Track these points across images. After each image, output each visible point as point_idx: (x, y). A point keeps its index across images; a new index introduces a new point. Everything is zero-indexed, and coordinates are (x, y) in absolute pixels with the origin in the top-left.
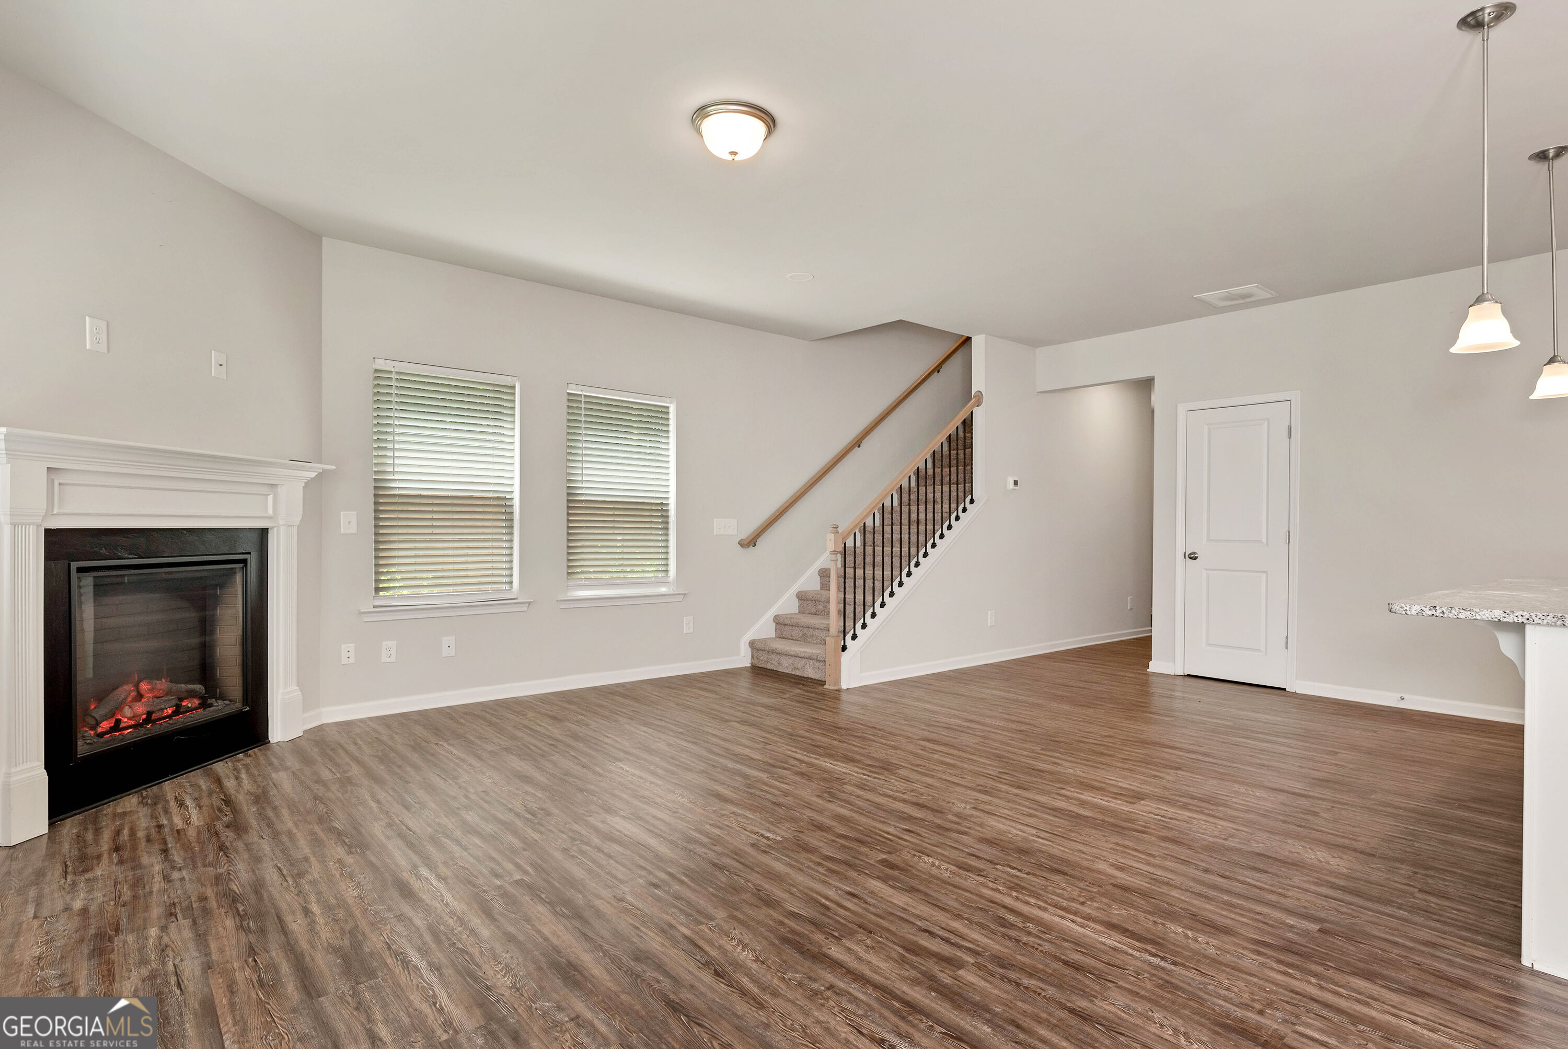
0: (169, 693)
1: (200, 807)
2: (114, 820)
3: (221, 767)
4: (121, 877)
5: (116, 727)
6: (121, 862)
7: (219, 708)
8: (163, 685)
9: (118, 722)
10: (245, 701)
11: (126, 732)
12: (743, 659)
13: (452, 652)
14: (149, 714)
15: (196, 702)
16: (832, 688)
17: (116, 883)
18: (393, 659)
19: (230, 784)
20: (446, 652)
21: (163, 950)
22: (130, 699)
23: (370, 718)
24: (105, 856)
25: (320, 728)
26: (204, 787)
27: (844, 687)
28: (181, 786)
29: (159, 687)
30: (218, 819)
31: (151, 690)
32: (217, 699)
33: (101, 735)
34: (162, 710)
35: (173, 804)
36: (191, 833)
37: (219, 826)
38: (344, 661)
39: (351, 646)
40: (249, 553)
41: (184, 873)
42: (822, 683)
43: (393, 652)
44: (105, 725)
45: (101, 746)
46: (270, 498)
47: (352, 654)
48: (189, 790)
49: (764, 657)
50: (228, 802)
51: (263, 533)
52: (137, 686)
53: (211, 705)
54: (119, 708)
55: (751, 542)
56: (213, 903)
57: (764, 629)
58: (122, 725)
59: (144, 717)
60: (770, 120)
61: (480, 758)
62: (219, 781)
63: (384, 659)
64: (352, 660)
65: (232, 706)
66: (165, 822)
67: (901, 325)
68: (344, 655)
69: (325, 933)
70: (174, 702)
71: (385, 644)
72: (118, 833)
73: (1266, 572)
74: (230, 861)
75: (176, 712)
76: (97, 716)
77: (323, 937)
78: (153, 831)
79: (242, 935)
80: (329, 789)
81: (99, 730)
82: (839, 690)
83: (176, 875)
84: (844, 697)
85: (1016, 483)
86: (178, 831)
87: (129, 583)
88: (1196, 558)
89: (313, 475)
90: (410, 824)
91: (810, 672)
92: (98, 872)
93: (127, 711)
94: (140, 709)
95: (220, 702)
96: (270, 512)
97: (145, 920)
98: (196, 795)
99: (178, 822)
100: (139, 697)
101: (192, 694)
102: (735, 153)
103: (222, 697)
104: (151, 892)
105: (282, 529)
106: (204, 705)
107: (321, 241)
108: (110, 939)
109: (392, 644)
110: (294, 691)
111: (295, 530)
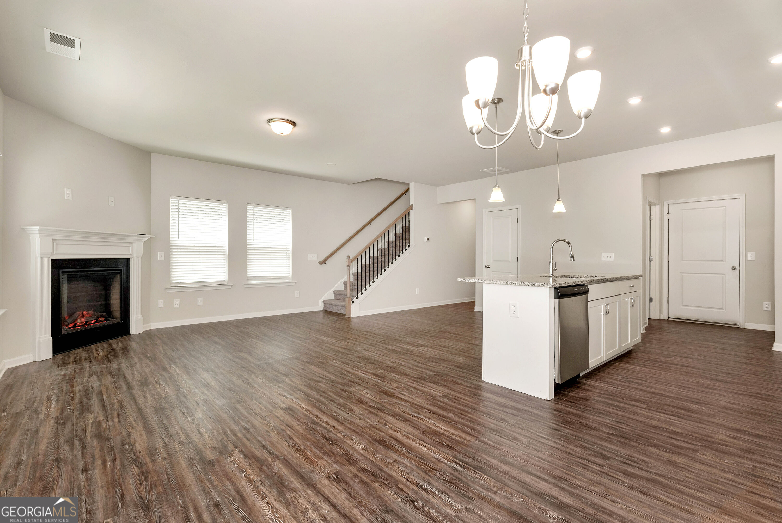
0: (93, 315)
1: (103, 351)
2: (74, 355)
3: (111, 341)
4: (76, 367)
5: (75, 326)
6: (76, 364)
7: (111, 321)
8: (91, 312)
9: (76, 324)
10: (122, 319)
11: (78, 328)
12: (321, 307)
13: (201, 303)
14: (87, 322)
15: (103, 319)
16: (348, 317)
17: (74, 369)
18: (178, 306)
19: (115, 346)
20: (199, 303)
21: (88, 382)
22: (80, 317)
23: (169, 327)
24: (71, 363)
25: (150, 330)
26: (105, 346)
27: (352, 316)
28: (97, 346)
29: (90, 313)
30: (109, 354)
31: (87, 314)
32: (111, 318)
33: (70, 328)
34: (91, 321)
35: (94, 350)
36: (100, 357)
37: (109, 356)
38: (160, 306)
39: (162, 301)
40: (123, 267)
41: (96, 366)
42: (345, 315)
43: (178, 303)
44: (71, 325)
45: (69, 331)
46: (131, 247)
47: (162, 304)
48: (101, 347)
49: (328, 306)
50: (113, 350)
51: (128, 260)
52: (82, 312)
53: (109, 320)
54: (76, 320)
55: (323, 262)
56: (104, 373)
57: (329, 296)
58: (77, 325)
59: (85, 323)
60: (294, 124)
61: (204, 338)
62: (111, 345)
63: (175, 306)
64: (162, 306)
65: (116, 321)
66: (91, 355)
67: (378, 179)
68: (160, 304)
69: (137, 377)
70: (95, 318)
71: (175, 300)
72: (75, 358)
73: (511, 272)
74: (111, 364)
75: (96, 322)
76: (68, 322)
77: (136, 379)
78: (87, 357)
79: (112, 379)
80: (148, 346)
81: (69, 326)
82: (350, 318)
83: (93, 367)
84: (352, 320)
85: (428, 239)
86: (95, 357)
87: (79, 277)
88: (489, 267)
89: (147, 239)
90: (173, 355)
91: (342, 312)
92: (69, 366)
93: (79, 321)
94: (83, 320)
95: (112, 319)
96: (131, 252)
97: (83, 376)
98: (103, 348)
99: (95, 355)
100: (83, 316)
101: (102, 316)
102: (282, 133)
103: (113, 318)
104: (85, 371)
105: (135, 258)
106: (106, 320)
107: (150, 154)
108: (73, 380)
109: (178, 300)
110: (140, 316)
111: (140, 259)
